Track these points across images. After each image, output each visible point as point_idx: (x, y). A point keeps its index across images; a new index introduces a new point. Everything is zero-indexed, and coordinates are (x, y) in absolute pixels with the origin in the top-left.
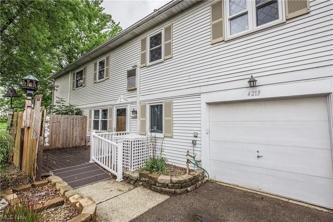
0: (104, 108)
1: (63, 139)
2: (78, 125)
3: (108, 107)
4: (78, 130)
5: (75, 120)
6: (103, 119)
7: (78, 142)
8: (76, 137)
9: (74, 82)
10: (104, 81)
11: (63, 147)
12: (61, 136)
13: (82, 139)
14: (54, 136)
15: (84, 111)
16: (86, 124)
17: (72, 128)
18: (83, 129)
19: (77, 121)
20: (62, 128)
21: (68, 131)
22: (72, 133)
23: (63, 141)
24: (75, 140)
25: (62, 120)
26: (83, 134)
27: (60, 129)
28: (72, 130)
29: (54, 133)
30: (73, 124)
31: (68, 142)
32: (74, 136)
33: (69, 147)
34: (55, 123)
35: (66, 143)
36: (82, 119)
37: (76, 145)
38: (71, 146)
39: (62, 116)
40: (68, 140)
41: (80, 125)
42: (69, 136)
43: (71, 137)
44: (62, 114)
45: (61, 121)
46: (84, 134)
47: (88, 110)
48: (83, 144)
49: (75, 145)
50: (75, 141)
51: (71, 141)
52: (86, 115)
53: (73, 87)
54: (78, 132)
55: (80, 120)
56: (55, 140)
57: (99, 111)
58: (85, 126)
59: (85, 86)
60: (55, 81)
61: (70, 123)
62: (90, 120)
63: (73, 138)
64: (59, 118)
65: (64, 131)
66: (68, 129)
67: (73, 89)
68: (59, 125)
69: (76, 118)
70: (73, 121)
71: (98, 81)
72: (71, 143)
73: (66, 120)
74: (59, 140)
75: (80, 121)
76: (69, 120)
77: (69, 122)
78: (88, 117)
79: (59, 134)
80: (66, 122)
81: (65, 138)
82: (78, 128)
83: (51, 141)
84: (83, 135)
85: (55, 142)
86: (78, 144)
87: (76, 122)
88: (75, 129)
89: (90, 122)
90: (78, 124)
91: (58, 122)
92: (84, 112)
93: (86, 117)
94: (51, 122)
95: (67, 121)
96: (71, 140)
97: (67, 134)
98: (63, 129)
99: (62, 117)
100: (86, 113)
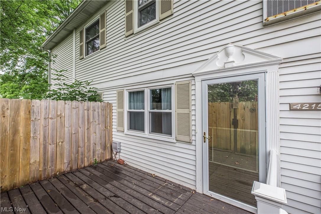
0: (157, 86)
1: (70, 152)
2: (97, 121)
3: (174, 82)
4: (97, 130)
5: (91, 112)
6: (156, 111)
7: (98, 154)
8: (95, 144)
9: (81, 47)
10: (157, 24)
11: (71, 168)
12: (66, 146)
13: (105, 148)
14: (50, 148)
15: (105, 93)
16: (111, 119)
17: (86, 128)
18: (106, 128)
19: (96, 113)
20: (66, 129)
21: (80, 134)
22: (88, 137)
23: (70, 156)
24: (93, 150)
25: (67, 111)
26: (107, 137)
27: (63, 130)
28: (86, 131)
29: (50, 141)
30: (88, 119)
31: (80, 157)
32: (92, 142)
33: (83, 166)
34: (51, 118)
35: (77, 159)
36: (104, 109)
37: (96, 160)
38: (86, 164)
39: (65, 103)
40: (80, 153)
41: (100, 120)
42: (81, 144)
43: (86, 145)
44: (65, 99)
45: (63, 115)
46: (109, 137)
47: (115, 92)
48: (108, 157)
49: (93, 161)
50: (94, 152)
51: (86, 154)
52: (110, 102)
53: (81, 54)
54: (98, 135)
55: (100, 110)
56: (52, 157)
57: (143, 92)
58: (110, 123)
59: (105, 47)
60: (51, 52)
61: (83, 117)
62: (121, 110)
63: (89, 146)
64: (59, 107)
65: (71, 134)
66: (80, 130)
67: (82, 57)
68: (61, 123)
69: (93, 107)
70: (88, 113)
71: (136, 29)
72: (86, 158)
73: (74, 112)
74: (62, 155)
75: (100, 113)
76: (81, 112)
77: (81, 116)
78: (113, 105)
79: (62, 142)
80: (74, 117)
81: (74, 150)
82: (97, 126)
83: (44, 160)
84: (107, 139)
85: (54, 160)
86: (98, 157)
87: (93, 114)
88: (92, 129)
89: (121, 115)
90: (97, 118)
91: (57, 116)
92: (104, 96)
93: (109, 105)
94: (43, 117)
95: (77, 114)
96: (86, 151)
97: (77, 141)
98: (69, 130)
99: (67, 106)
100: (110, 97)
